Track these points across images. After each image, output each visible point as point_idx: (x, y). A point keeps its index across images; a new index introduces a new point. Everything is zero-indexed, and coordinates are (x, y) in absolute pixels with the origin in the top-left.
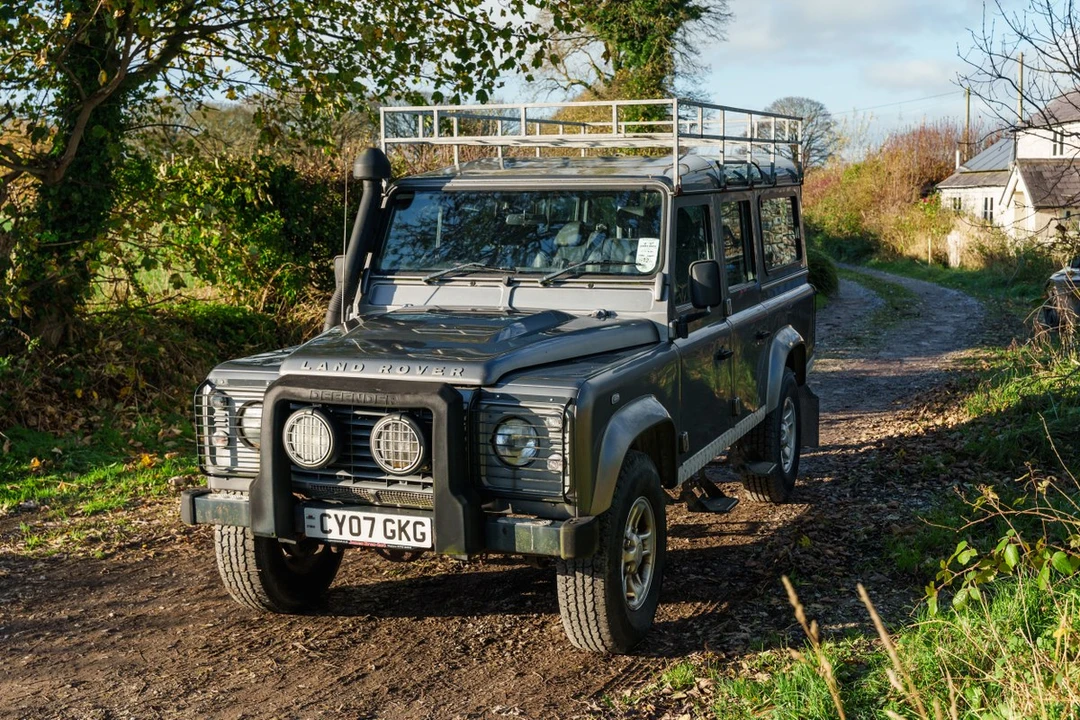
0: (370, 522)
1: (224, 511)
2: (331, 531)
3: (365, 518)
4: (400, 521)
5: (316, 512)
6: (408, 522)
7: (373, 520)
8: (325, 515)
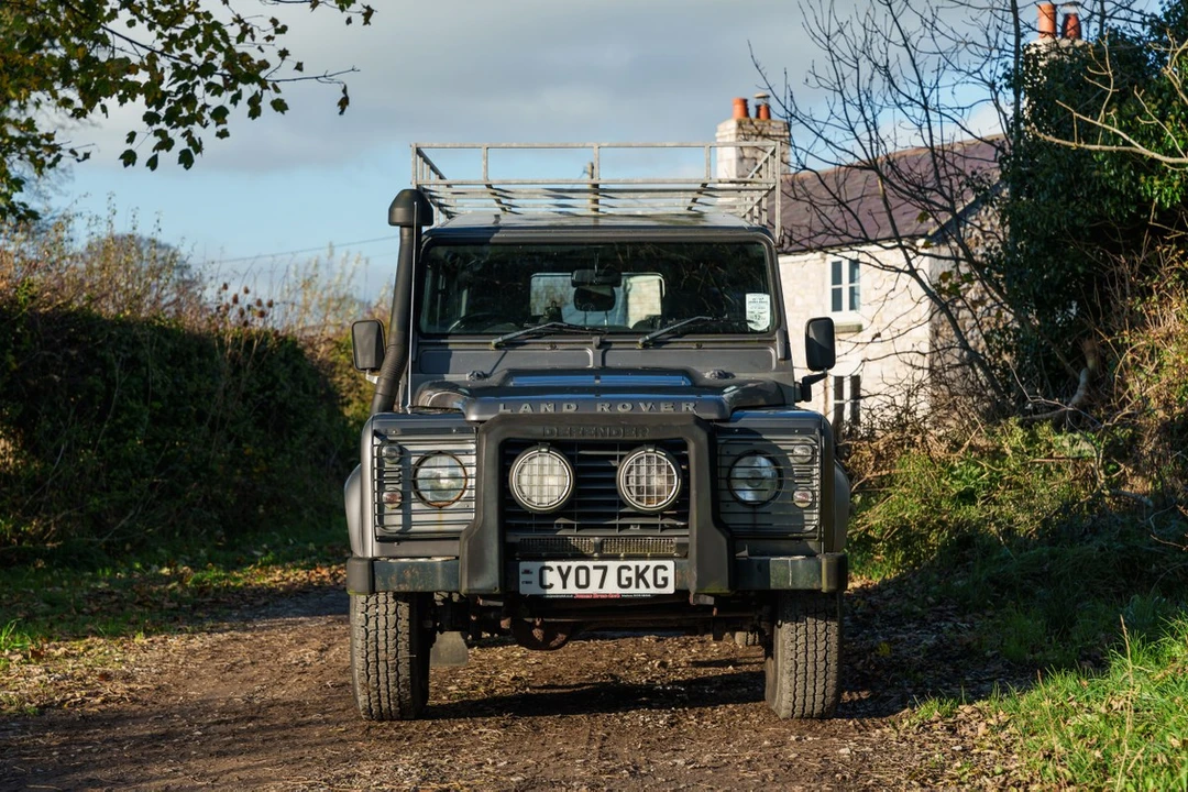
0: (602, 571)
1: (413, 574)
2: (551, 585)
3: (595, 568)
4: (637, 567)
5: (534, 566)
6: (647, 567)
7: (605, 569)
8: (545, 568)
